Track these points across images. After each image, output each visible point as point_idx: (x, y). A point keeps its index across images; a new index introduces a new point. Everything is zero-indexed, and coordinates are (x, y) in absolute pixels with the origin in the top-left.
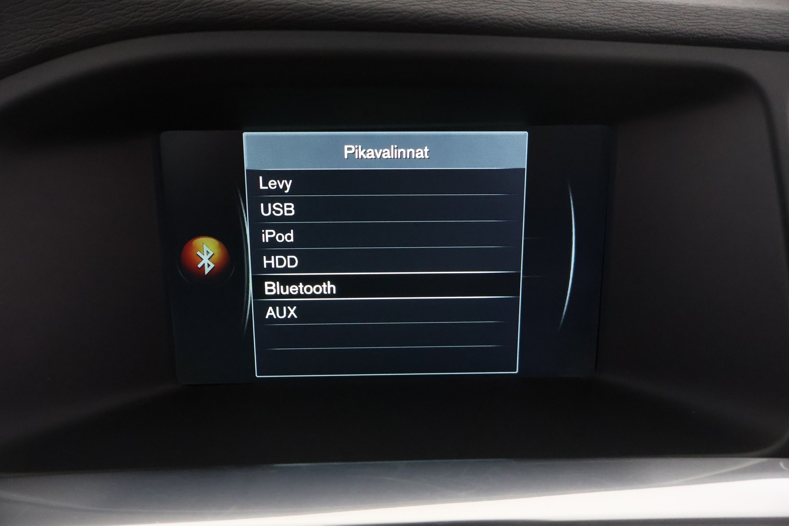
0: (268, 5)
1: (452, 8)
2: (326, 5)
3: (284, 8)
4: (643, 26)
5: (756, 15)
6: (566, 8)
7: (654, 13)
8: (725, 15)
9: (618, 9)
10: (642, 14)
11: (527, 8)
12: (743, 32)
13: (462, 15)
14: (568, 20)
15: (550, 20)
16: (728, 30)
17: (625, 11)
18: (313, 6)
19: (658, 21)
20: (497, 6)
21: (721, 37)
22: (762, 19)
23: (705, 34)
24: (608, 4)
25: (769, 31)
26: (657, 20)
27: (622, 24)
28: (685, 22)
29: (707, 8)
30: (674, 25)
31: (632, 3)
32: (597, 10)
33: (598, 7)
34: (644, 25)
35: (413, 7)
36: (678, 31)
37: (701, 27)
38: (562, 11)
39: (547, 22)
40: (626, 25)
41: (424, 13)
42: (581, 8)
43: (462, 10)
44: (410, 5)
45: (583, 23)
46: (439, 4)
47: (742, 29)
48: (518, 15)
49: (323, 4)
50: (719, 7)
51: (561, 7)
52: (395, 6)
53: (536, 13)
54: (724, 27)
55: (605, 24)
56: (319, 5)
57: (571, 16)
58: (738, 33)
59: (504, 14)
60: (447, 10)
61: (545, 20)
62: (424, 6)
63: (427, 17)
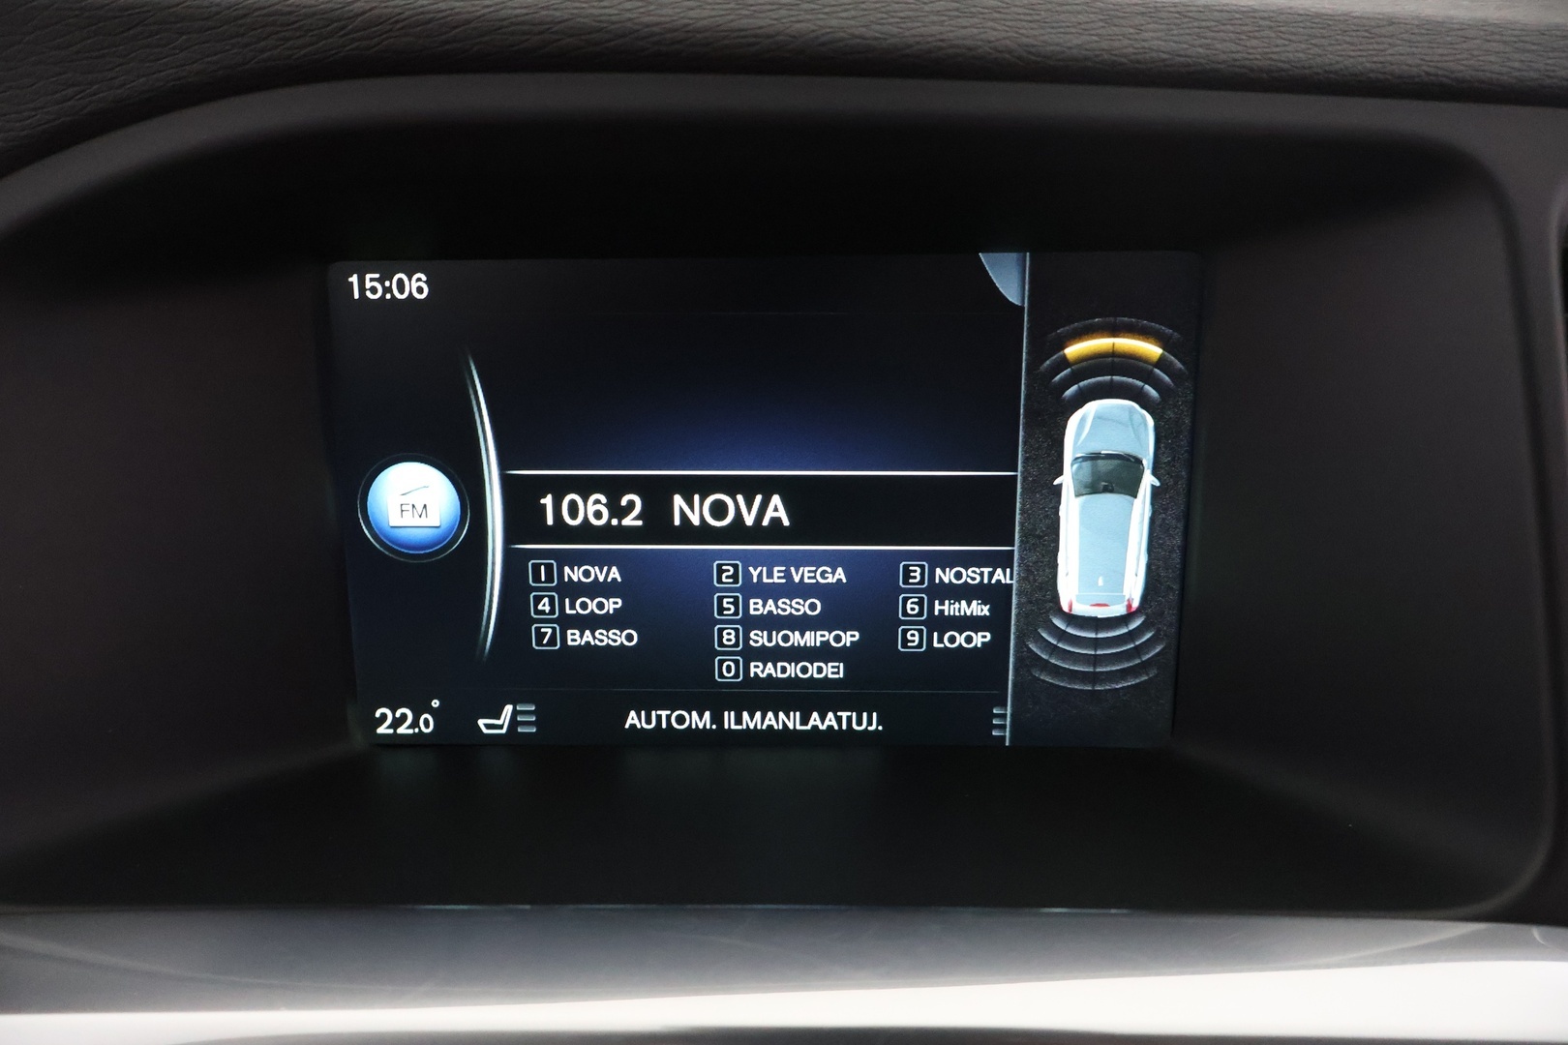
0: (518, 24)
1: (874, 27)
2: (629, 24)
3: (549, 29)
4: (1257, 59)
5: (1493, 33)
6: (1101, 24)
7: (1281, 32)
8: (1427, 34)
9: (1208, 24)
10: (1257, 34)
11: (1024, 23)
12: (1462, 68)
13: (893, 41)
14: (1107, 48)
15: (1070, 48)
16: (1431, 64)
17: (1223, 28)
18: (605, 25)
19: (1288, 48)
20: (963, 22)
21: (1417, 80)
22: (1505, 42)
23: (1385, 73)
24: (1190, 14)
25: (1517, 65)
26: (1285, 45)
27: (1215, 55)
28: (1344, 50)
29: (1391, 22)
30: (1320, 56)
31: (1237, 12)
32: (1164, 27)
33: (1167, 21)
34: (1258, 57)
35: (798, 25)
36: (1327, 68)
37: (1375, 59)
38: (1094, 29)
39: (1063, 52)
40: (1223, 57)
41: (817, 37)
42: (1131, 23)
43: (895, 30)
44: (793, 22)
45: (1135, 54)
46: (849, 19)
47: (1462, 63)
48: (1004, 38)
49: (624, 22)
50: (1418, 18)
51: (1093, 22)
52: (761, 23)
53: (1043, 35)
54: (1422, 60)
55: (1180, 56)
56: (613, 23)
57: (1111, 40)
58: (1452, 72)
59: (978, 37)
60: (864, 29)
61: (1058, 48)
62: (818, 22)
63: (823, 44)
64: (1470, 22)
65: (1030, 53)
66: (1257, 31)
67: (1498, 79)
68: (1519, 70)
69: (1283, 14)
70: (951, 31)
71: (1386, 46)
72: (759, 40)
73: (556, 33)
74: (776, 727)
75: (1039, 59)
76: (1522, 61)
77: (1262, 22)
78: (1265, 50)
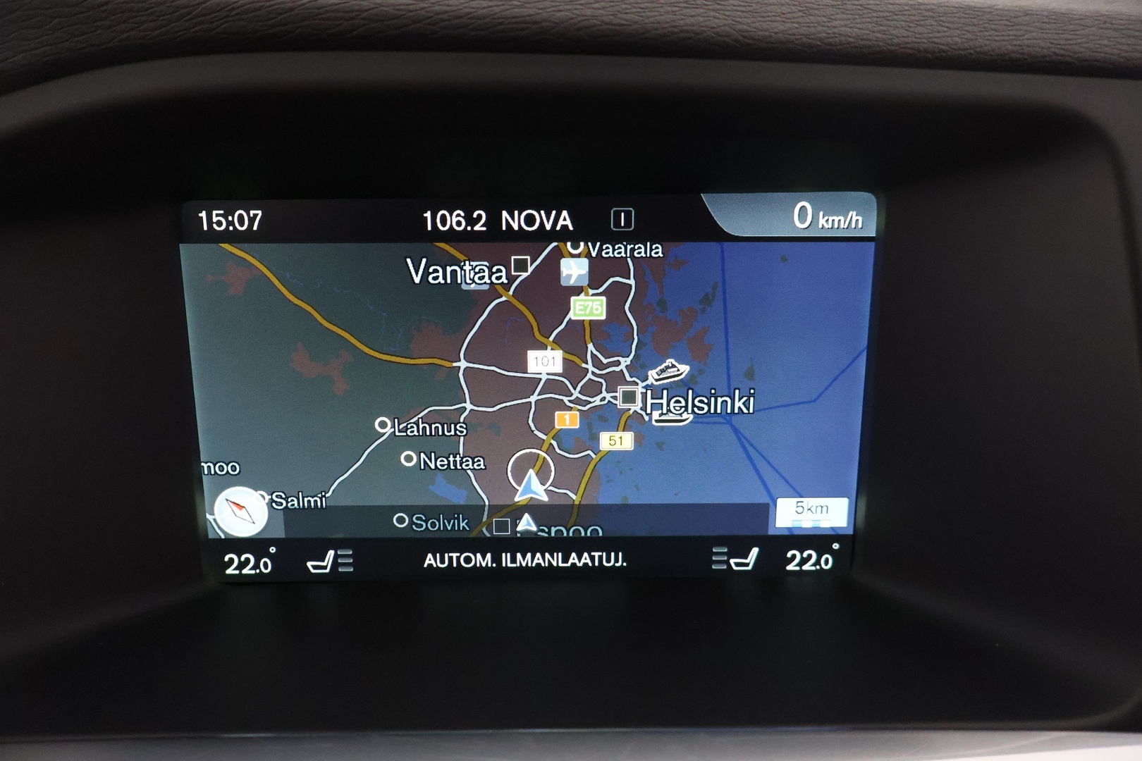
0: (331, 12)
1: (620, 15)
2: (423, 12)
3: (357, 15)
4: (923, 42)
5: (1105, 22)
6: (801, 14)
7: (941, 21)
8: (1055, 23)
9: (885, 14)
11: (739, 13)
12: (1082, 49)
13: (636, 26)
14: (805, 33)
15: (776, 33)
16: (1059, 47)
17: (895, 17)
18: (403, 13)
19: (947, 34)
20: (691, 11)
21: (1048, 59)
22: (1115, 30)
23: (1022, 53)
25: (1125, 47)
26: (944, 32)
27: (891, 39)
28: (991, 36)
29: (1027, 13)
30: (972, 40)
31: (906, 5)
32: (849, 16)
33: (852, 12)
34: (925, 41)
35: (558, 14)
36: (978, 50)
37: (1015, 43)
38: (795, 18)
39: (771, 36)
40: (896, 41)
41: (575, 24)
42: (824, 13)
43: (637, 18)
44: (555, 11)
45: (828, 38)
46: (599, 9)
47: (1083, 46)
48: (724, 25)
49: (417, 10)
50: (1046, 10)
51: (794, 12)
52: (531, 12)
53: (754, 23)
54: (1051, 43)
55: (863, 40)
56: (411, 11)
57: (808, 27)
58: (1075, 53)
59: (703, 24)
60: (612, 17)
61: (767, 33)
62: (575, 12)
63: (579, 29)
64: (1087, 14)
65: (744, 37)
66: (922, 20)
67: (1110, 58)
68: (1127, 52)
69: (942, 7)
70: (682, 19)
71: (1023, 32)
72: (529, 25)
73: (364, 19)
74: (543, 565)
75: (751, 42)
76: (1129, 45)
77: (926, 14)
78: (930, 35)
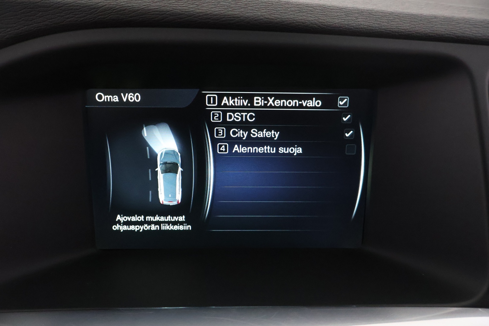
0: (155, 11)
1: (272, 15)
2: (192, 12)
3: (165, 13)
4: (394, 28)
5: (467, 22)
6: (345, 16)
7: (401, 20)
8: (447, 22)
9: (379, 17)
10: (394, 20)
11: (320, 15)
12: (458, 32)
13: (279, 20)
14: (347, 23)
15: (335, 23)
16: (448, 31)
17: (383, 18)
18: (183, 12)
19: (404, 25)
20: (301, 14)
21: (444, 36)
22: (471, 25)
23: (434, 33)
24: (372, 13)
25: (475, 32)
26: (403, 24)
27: (381, 27)
28: (421, 26)
29: (435, 17)
30: (414, 28)
31: (387, 13)
32: (365, 17)
33: (366, 16)
34: (395, 28)
35: (247, 14)
36: (416, 32)
37: (431, 29)
38: (343, 18)
39: (333, 25)
40: (383, 27)
41: (254, 18)
42: (355, 16)
43: (279, 16)
44: (246, 13)
45: (356, 26)
46: (264, 12)
47: (458, 31)
48: (314, 20)
49: (190, 12)
50: (443, 16)
51: (342, 15)
52: (236, 13)
53: (326, 19)
54: (445, 29)
55: (370, 27)
56: (187, 12)
57: (348, 21)
58: (455, 34)
59: (306, 19)
60: (269, 16)
61: (332, 23)
62: (254, 13)
63: (255, 20)
64: (459, 18)
65: (322, 24)
66: (394, 19)
67: (469, 36)
68: (476, 34)
69: (401, 14)
70: (297, 17)
71: (434, 25)
72: (235, 18)
73: (168, 15)
75: (325, 27)
76: (476, 31)
77: (395, 17)
78: (397, 26)
